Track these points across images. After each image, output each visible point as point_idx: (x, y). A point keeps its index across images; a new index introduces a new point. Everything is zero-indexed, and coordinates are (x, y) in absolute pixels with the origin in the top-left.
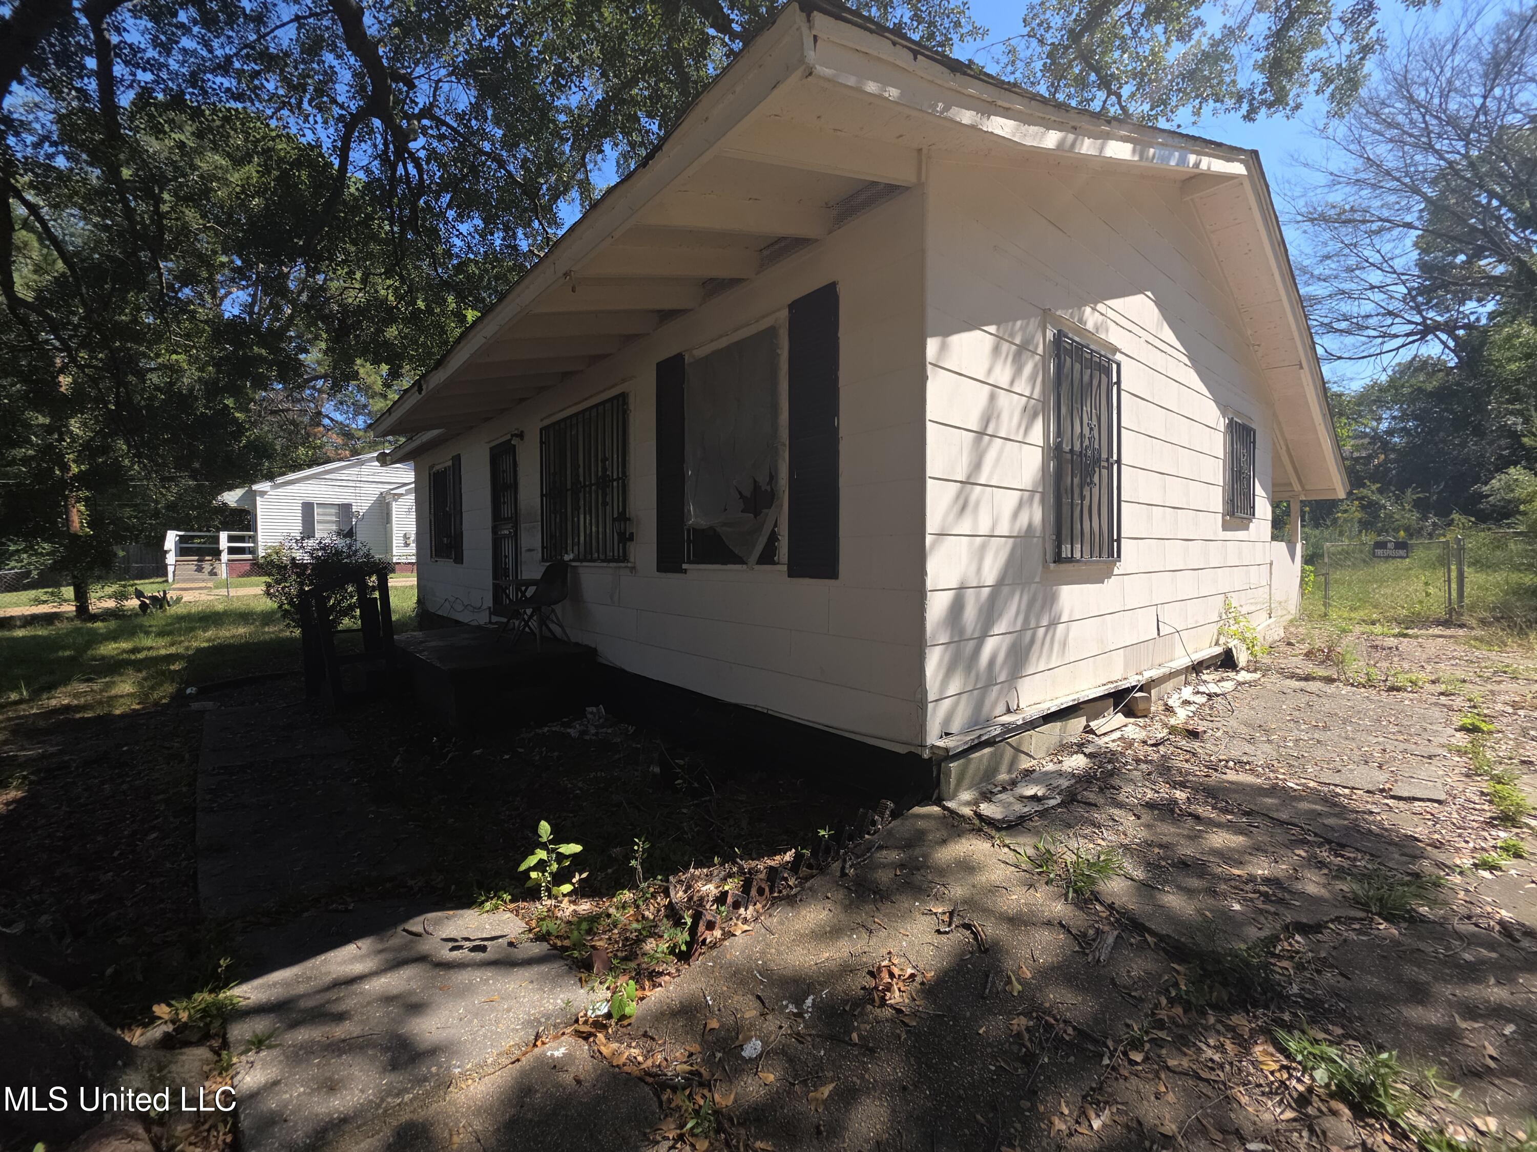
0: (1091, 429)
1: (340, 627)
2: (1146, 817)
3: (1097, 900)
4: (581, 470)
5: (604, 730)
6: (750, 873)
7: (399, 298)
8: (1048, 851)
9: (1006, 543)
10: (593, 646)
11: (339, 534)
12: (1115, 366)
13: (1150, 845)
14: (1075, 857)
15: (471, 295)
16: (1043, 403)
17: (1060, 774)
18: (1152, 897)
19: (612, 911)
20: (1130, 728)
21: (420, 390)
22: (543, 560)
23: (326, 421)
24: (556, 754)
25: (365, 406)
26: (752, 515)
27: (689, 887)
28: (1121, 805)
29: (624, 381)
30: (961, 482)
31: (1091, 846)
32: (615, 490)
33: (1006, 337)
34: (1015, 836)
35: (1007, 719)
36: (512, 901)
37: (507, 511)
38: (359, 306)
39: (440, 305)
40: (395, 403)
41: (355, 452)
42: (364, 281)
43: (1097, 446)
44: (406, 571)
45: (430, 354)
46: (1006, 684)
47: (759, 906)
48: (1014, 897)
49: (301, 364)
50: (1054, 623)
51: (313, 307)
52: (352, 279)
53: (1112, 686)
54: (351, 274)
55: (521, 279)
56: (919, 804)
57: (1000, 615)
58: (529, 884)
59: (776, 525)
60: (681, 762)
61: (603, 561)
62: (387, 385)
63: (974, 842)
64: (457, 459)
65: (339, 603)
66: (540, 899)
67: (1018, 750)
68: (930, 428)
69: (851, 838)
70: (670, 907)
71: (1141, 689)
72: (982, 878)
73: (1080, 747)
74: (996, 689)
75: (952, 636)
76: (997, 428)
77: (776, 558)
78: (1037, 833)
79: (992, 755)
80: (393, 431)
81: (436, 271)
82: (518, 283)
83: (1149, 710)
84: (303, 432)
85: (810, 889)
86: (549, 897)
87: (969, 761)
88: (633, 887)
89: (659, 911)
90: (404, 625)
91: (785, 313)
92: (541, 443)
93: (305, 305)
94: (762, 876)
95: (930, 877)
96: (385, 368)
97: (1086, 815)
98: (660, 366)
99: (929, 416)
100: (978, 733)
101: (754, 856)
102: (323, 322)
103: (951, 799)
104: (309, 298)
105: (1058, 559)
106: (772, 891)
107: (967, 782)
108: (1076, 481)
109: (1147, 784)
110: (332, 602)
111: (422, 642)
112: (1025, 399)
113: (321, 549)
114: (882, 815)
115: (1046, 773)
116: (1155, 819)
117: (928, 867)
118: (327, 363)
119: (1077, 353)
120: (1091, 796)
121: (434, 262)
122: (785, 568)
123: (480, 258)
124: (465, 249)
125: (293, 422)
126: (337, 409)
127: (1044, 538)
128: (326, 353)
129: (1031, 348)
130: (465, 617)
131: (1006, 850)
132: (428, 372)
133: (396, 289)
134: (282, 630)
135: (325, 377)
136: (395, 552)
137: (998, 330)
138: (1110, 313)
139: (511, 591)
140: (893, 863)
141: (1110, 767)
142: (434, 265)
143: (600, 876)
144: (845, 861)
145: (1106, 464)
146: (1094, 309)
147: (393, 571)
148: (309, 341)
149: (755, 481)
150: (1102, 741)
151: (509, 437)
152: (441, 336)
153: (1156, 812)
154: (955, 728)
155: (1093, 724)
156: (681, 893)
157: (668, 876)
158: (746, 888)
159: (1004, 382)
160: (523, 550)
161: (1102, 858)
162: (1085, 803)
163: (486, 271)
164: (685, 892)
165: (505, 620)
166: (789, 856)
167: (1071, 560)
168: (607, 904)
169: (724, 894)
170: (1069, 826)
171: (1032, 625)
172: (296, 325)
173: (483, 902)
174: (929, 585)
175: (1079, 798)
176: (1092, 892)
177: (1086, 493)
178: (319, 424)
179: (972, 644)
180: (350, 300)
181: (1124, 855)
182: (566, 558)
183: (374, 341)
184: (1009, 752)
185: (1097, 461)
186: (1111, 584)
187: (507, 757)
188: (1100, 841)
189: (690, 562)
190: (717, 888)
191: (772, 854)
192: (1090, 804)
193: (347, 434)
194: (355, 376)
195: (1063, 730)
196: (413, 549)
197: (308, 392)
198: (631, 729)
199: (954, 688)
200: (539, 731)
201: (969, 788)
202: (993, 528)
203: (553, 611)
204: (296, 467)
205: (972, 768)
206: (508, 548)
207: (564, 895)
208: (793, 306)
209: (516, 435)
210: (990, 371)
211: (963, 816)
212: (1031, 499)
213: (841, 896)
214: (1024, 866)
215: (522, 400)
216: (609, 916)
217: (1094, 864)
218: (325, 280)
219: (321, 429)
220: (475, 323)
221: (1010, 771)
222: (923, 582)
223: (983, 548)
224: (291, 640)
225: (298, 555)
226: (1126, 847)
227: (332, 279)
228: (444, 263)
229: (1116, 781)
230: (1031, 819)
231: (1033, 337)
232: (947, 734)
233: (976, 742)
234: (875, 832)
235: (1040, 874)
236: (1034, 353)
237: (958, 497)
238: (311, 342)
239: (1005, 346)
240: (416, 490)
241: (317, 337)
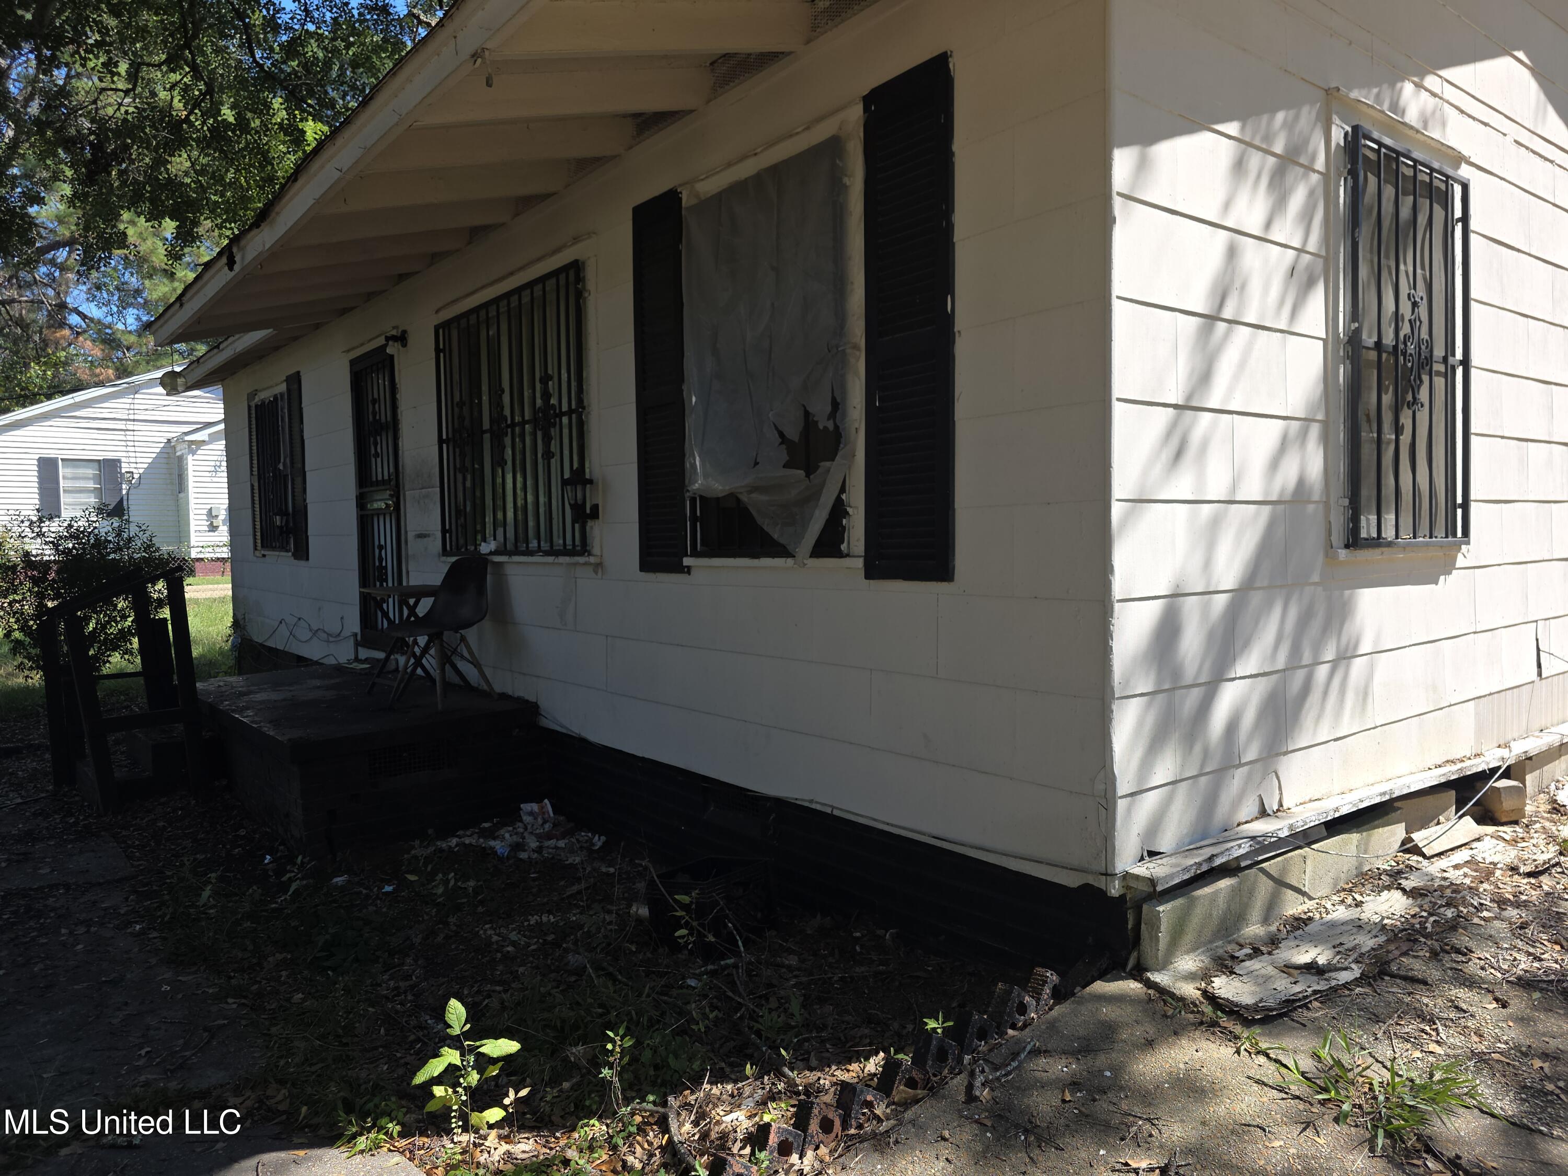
0: (1415, 305)
1: (106, 670)
2: (1519, 1003)
3: (1429, 1150)
4: (506, 399)
5: (552, 842)
6: (807, 1093)
7: (193, 104)
8: (1338, 1063)
9: (1257, 514)
10: (532, 699)
11: (100, 511)
12: (1458, 189)
13: (1525, 1055)
14: (1387, 1075)
15: (311, 94)
16: (1326, 260)
17: (1358, 926)
18: (1531, 1146)
19: (572, 1154)
20: (1488, 843)
21: (231, 264)
22: (445, 552)
23: (74, 319)
24: (472, 883)
25: (138, 292)
26: (801, 473)
27: (702, 1115)
28: (1470, 983)
29: (576, 240)
30: (1175, 406)
31: (1418, 1054)
32: (566, 431)
33: (1257, 142)
34: (1278, 1035)
35: (1261, 827)
36: (402, 1135)
37: (381, 469)
38: (125, 120)
39: (260, 114)
40: (187, 288)
41: (123, 372)
42: (133, 76)
43: (1424, 335)
44: (213, 572)
45: (244, 200)
46: (1258, 766)
47: (823, 1150)
48: (1277, 1144)
49: (31, 223)
50: (1345, 657)
51: (49, 124)
52: (113, 74)
53: (1454, 768)
54: (110, 66)
55: (399, 64)
56: (1104, 975)
57: (1247, 644)
58: (431, 1107)
59: (843, 490)
60: (685, 899)
61: (547, 553)
62: (175, 256)
63: (1204, 1044)
64: (295, 381)
65: (104, 627)
66: (449, 1132)
67: (1281, 883)
68: (1119, 310)
69: (983, 1035)
70: (670, 1149)
71: (1507, 774)
72: (1219, 1110)
73: (1393, 879)
74: (1240, 773)
75: (1159, 680)
76: (1241, 305)
77: (844, 547)
78: (1320, 1031)
79: (1235, 892)
80: (186, 335)
81: (253, 56)
82: (392, 73)
83: (1521, 812)
84: (37, 338)
85: (913, 1122)
86: (465, 1129)
87: (1192, 902)
88: (606, 1113)
89: (651, 1155)
90: (211, 666)
91: (857, 112)
92: (438, 351)
93: (37, 121)
94: (829, 1098)
95: (1124, 1106)
96: (169, 226)
97: (1408, 999)
98: (639, 212)
99: (1118, 288)
100: (1208, 852)
101: (814, 1062)
102: (67, 150)
103: (1162, 967)
104: (44, 109)
105: (1354, 541)
106: (845, 1125)
107: (1188, 938)
108: (1387, 399)
109: (1520, 944)
110: (91, 626)
111: (242, 694)
112: (1291, 253)
113: (72, 536)
114: (1037, 996)
115: (1333, 925)
116: (1534, 1008)
117: (1122, 1088)
118: (74, 220)
119: (1388, 166)
120: (1417, 966)
121: (249, 40)
122: (859, 563)
123: (325, 31)
124: (301, 14)
125: (20, 322)
126: (92, 298)
127: (1327, 504)
128: (71, 202)
129: (1302, 160)
130: (313, 651)
131: (1262, 1059)
132: (243, 233)
133: (186, 89)
134: (10, 675)
135: (70, 243)
136: (194, 540)
137: (1243, 129)
138: (1450, 93)
139: (391, 607)
140: (1058, 1080)
141: (1450, 913)
142: (248, 45)
143: (551, 1094)
144: (972, 1074)
145: (1442, 368)
146: (1419, 86)
147: (192, 573)
148: (44, 183)
149: (807, 414)
150: (1434, 868)
151: (381, 341)
152: (262, 167)
153: (1537, 995)
154: (1166, 843)
155: (1419, 837)
156: (688, 1127)
157: (665, 1096)
158: (801, 1119)
159: (1253, 221)
160: (411, 536)
161: (1438, 1076)
162: (1405, 978)
163: (336, 51)
164: (696, 1123)
165: (381, 655)
166: (874, 1065)
167: (1377, 542)
168: (562, 1143)
169: (764, 1129)
170: (1377, 1019)
171: (1307, 658)
172: (23, 156)
173: (354, 1137)
174: (1119, 589)
175: (1394, 968)
176: (1419, 1138)
177: (1406, 419)
178: (62, 324)
179: (1195, 695)
180: (110, 111)
181: (1478, 1071)
182: (485, 548)
183: (152, 179)
184: (1264, 887)
185: (1425, 362)
186: (1450, 584)
187: (388, 889)
188: (1433, 1047)
189: (695, 554)
190: (750, 1117)
191: (845, 1059)
192: (1413, 980)
193: (110, 341)
194: (121, 240)
195: (1364, 847)
196: (223, 535)
197: (43, 270)
198: (598, 841)
199: (1164, 771)
200: (443, 845)
201: (1193, 949)
202: (1234, 487)
203: (463, 639)
204: (28, 398)
205: (1199, 912)
206: (384, 532)
207: (491, 1127)
208: (872, 99)
209: (394, 338)
210: (1227, 205)
211: (1182, 999)
212: (1303, 435)
213: (966, 1137)
214: (1294, 1089)
215: (402, 277)
216: (566, 1162)
217: (1424, 1087)
218: (68, 77)
219: (67, 332)
220: (321, 145)
221: (1266, 921)
222: (1106, 586)
223: (1215, 524)
224: (27, 691)
225: (35, 547)
226: (1482, 1059)
227: (78, 76)
228: (266, 40)
229: (1462, 939)
230: (1306, 1006)
231: (1307, 141)
232: (1152, 854)
233: (1205, 868)
234: (1025, 1026)
235: (1323, 1103)
236: (1310, 169)
237: (1169, 434)
238: (46, 184)
239: (1255, 159)
240: (228, 435)
241: (56, 177)
